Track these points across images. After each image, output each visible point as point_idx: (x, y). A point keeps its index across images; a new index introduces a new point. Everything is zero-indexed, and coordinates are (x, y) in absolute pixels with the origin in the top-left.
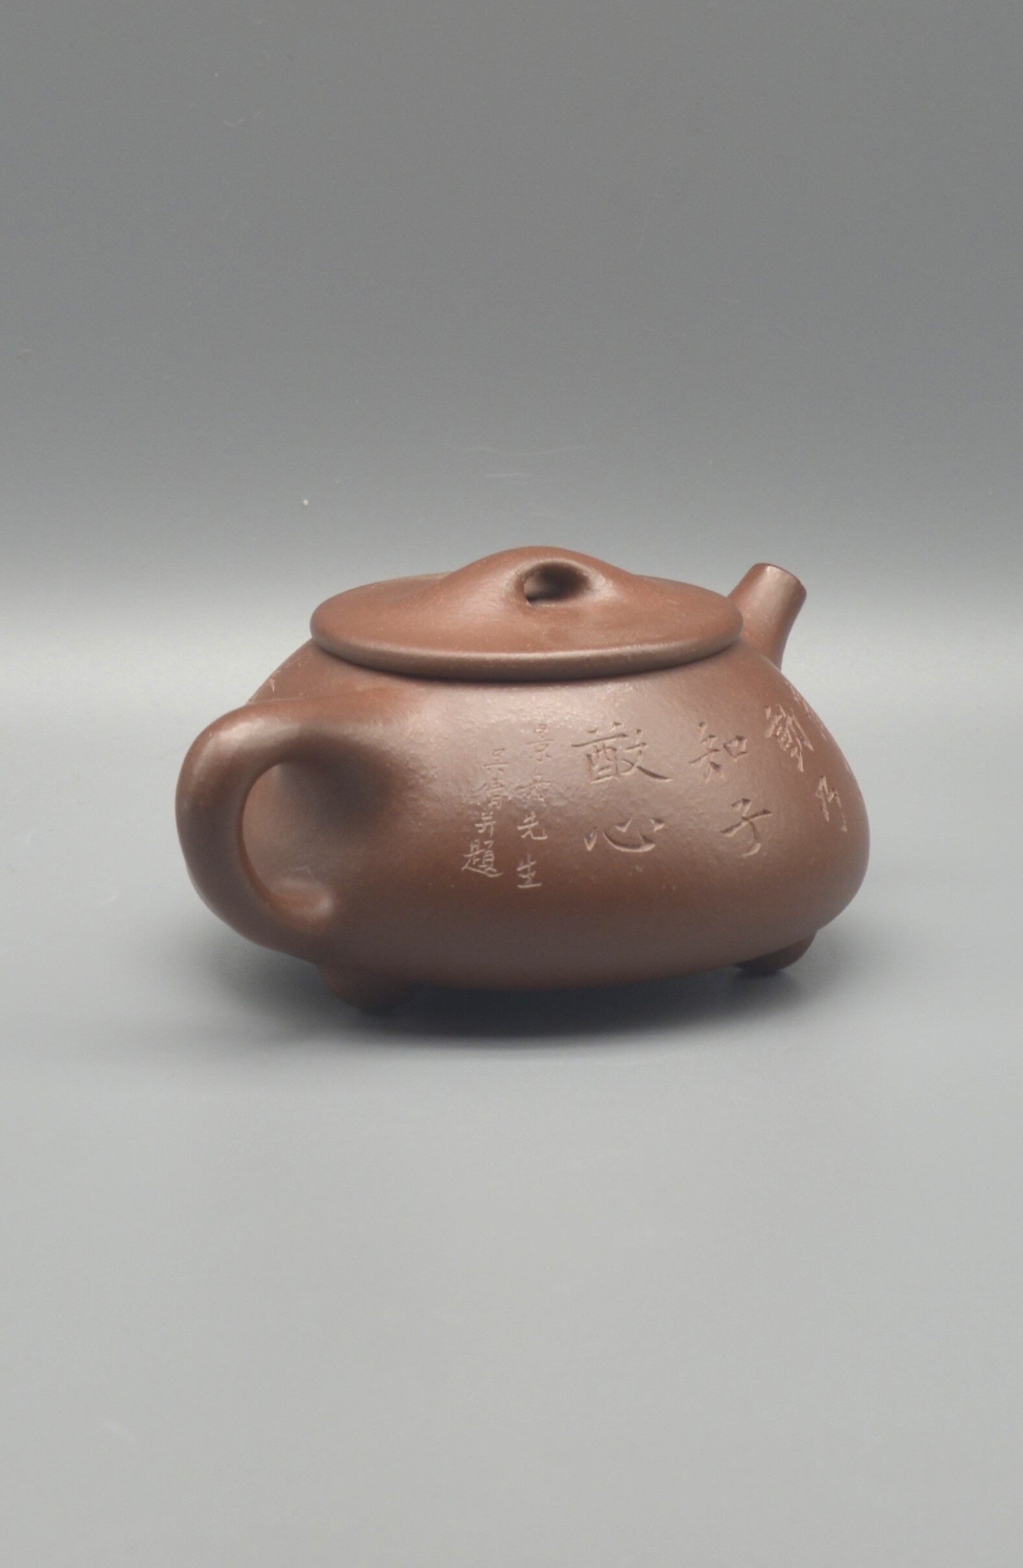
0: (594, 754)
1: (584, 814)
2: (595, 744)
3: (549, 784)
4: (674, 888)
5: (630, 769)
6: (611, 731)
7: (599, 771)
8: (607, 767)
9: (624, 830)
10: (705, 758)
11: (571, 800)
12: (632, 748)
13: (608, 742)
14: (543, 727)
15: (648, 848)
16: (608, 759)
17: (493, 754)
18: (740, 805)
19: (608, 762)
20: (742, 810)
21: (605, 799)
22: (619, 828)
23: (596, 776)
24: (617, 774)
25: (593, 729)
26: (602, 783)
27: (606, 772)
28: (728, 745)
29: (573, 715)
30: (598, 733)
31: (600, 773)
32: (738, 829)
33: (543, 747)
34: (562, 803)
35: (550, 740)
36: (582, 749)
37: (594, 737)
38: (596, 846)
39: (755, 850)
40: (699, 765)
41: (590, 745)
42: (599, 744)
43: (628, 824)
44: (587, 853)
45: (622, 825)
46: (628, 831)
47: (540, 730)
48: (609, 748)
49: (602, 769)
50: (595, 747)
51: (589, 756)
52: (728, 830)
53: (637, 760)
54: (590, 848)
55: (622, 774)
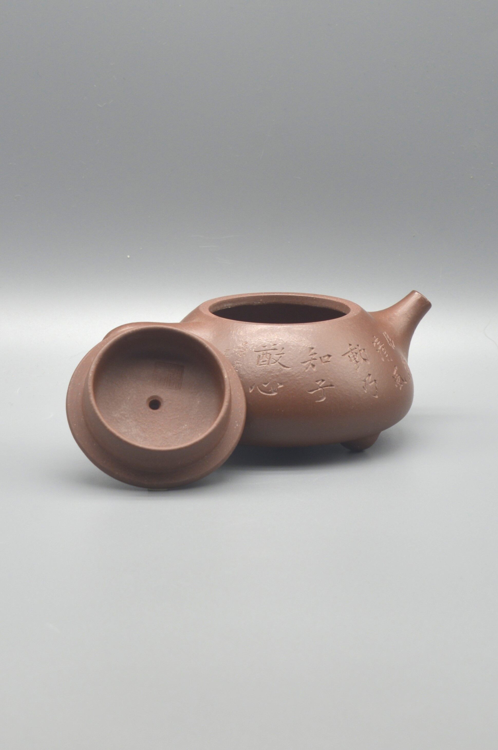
0: (262, 355)
1: (251, 378)
2: (264, 352)
3: (241, 365)
4: (283, 411)
5: (275, 363)
6: (272, 347)
7: (262, 362)
8: (265, 361)
9: (266, 386)
10: (309, 362)
11: (248, 372)
12: (278, 354)
13: (269, 352)
14: (246, 343)
15: (275, 394)
16: (267, 358)
17: (225, 351)
18: (320, 382)
19: (266, 359)
20: (320, 383)
21: (261, 373)
22: (264, 385)
23: (260, 364)
24: (268, 364)
25: (264, 346)
26: (262, 367)
27: (265, 363)
28: (322, 358)
29: (259, 339)
30: (266, 347)
31: (262, 363)
32: (316, 391)
33: (244, 350)
34: (244, 373)
35: (247, 348)
36: (258, 353)
37: (264, 349)
38: (253, 391)
39: (323, 400)
40: (305, 364)
41: (261, 352)
42: (265, 352)
43: (268, 384)
44: (250, 393)
45: (266, 384)
46: (267, 387)
47: (244, 344)
48: (268, 353)
49: (263, 361)
50: (263, 353)
51: (260, 356)
52: (311, 391)
53: (279, 360)
54: (250, 392)
55: (271, 364)
